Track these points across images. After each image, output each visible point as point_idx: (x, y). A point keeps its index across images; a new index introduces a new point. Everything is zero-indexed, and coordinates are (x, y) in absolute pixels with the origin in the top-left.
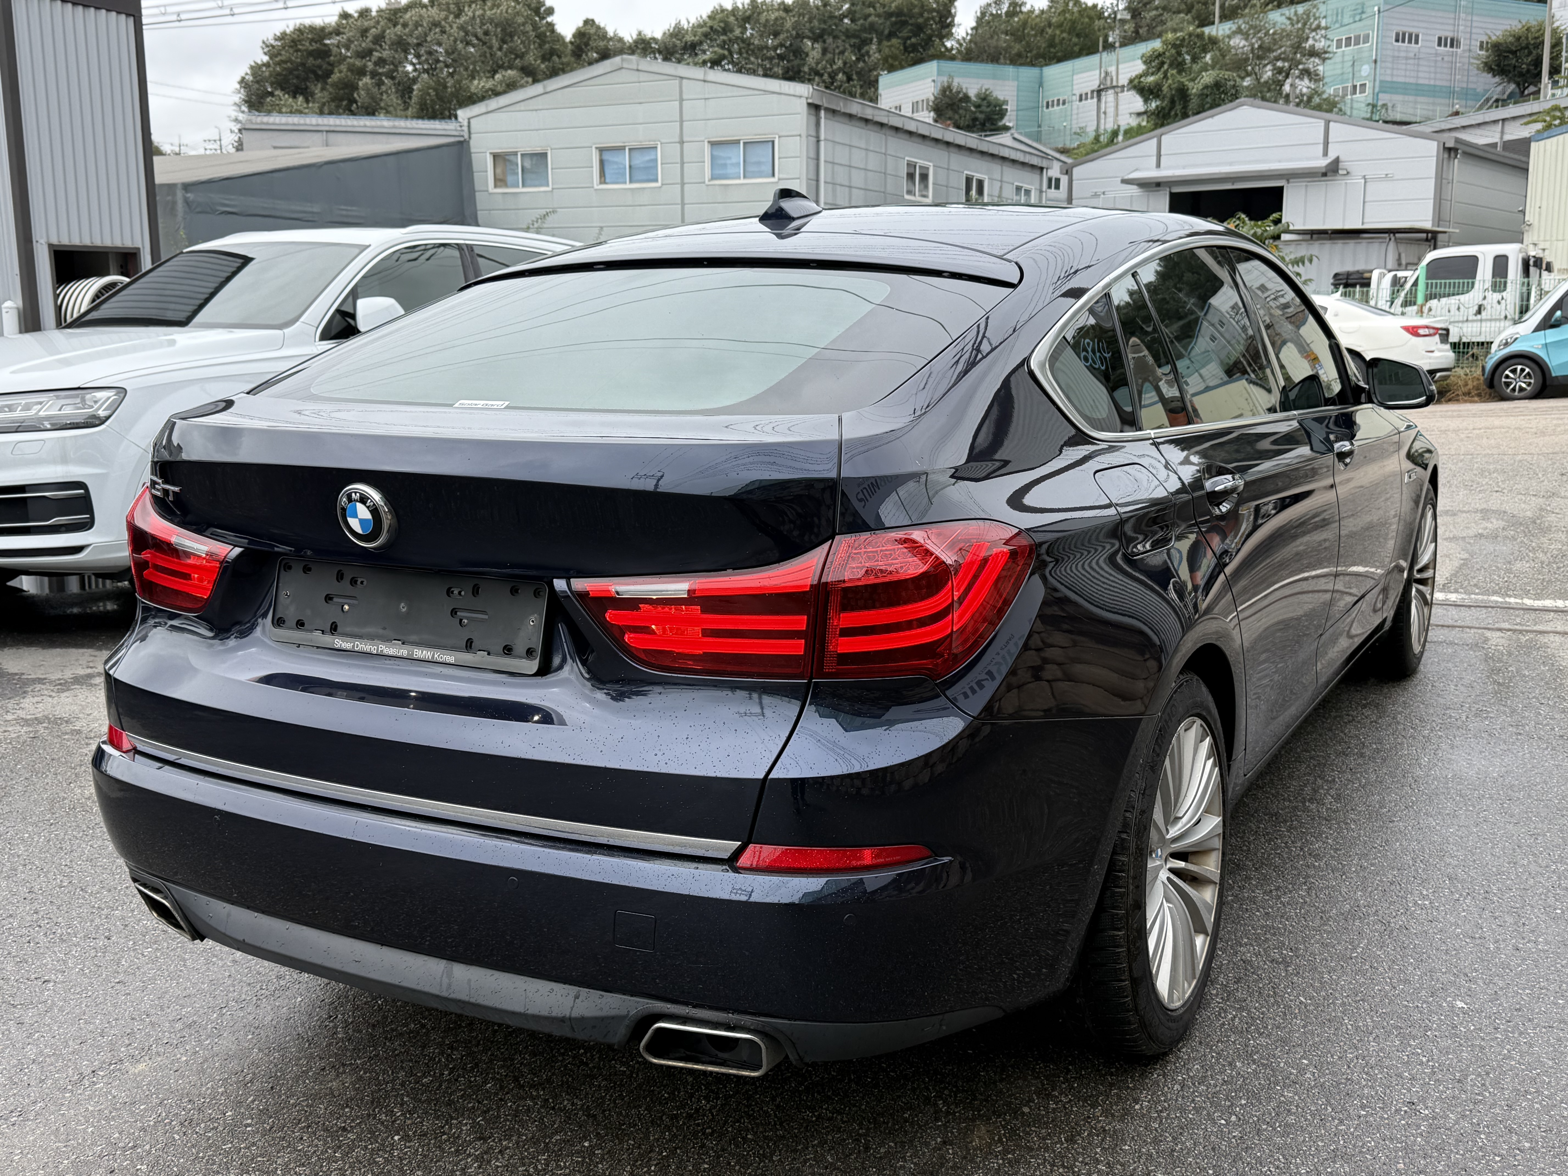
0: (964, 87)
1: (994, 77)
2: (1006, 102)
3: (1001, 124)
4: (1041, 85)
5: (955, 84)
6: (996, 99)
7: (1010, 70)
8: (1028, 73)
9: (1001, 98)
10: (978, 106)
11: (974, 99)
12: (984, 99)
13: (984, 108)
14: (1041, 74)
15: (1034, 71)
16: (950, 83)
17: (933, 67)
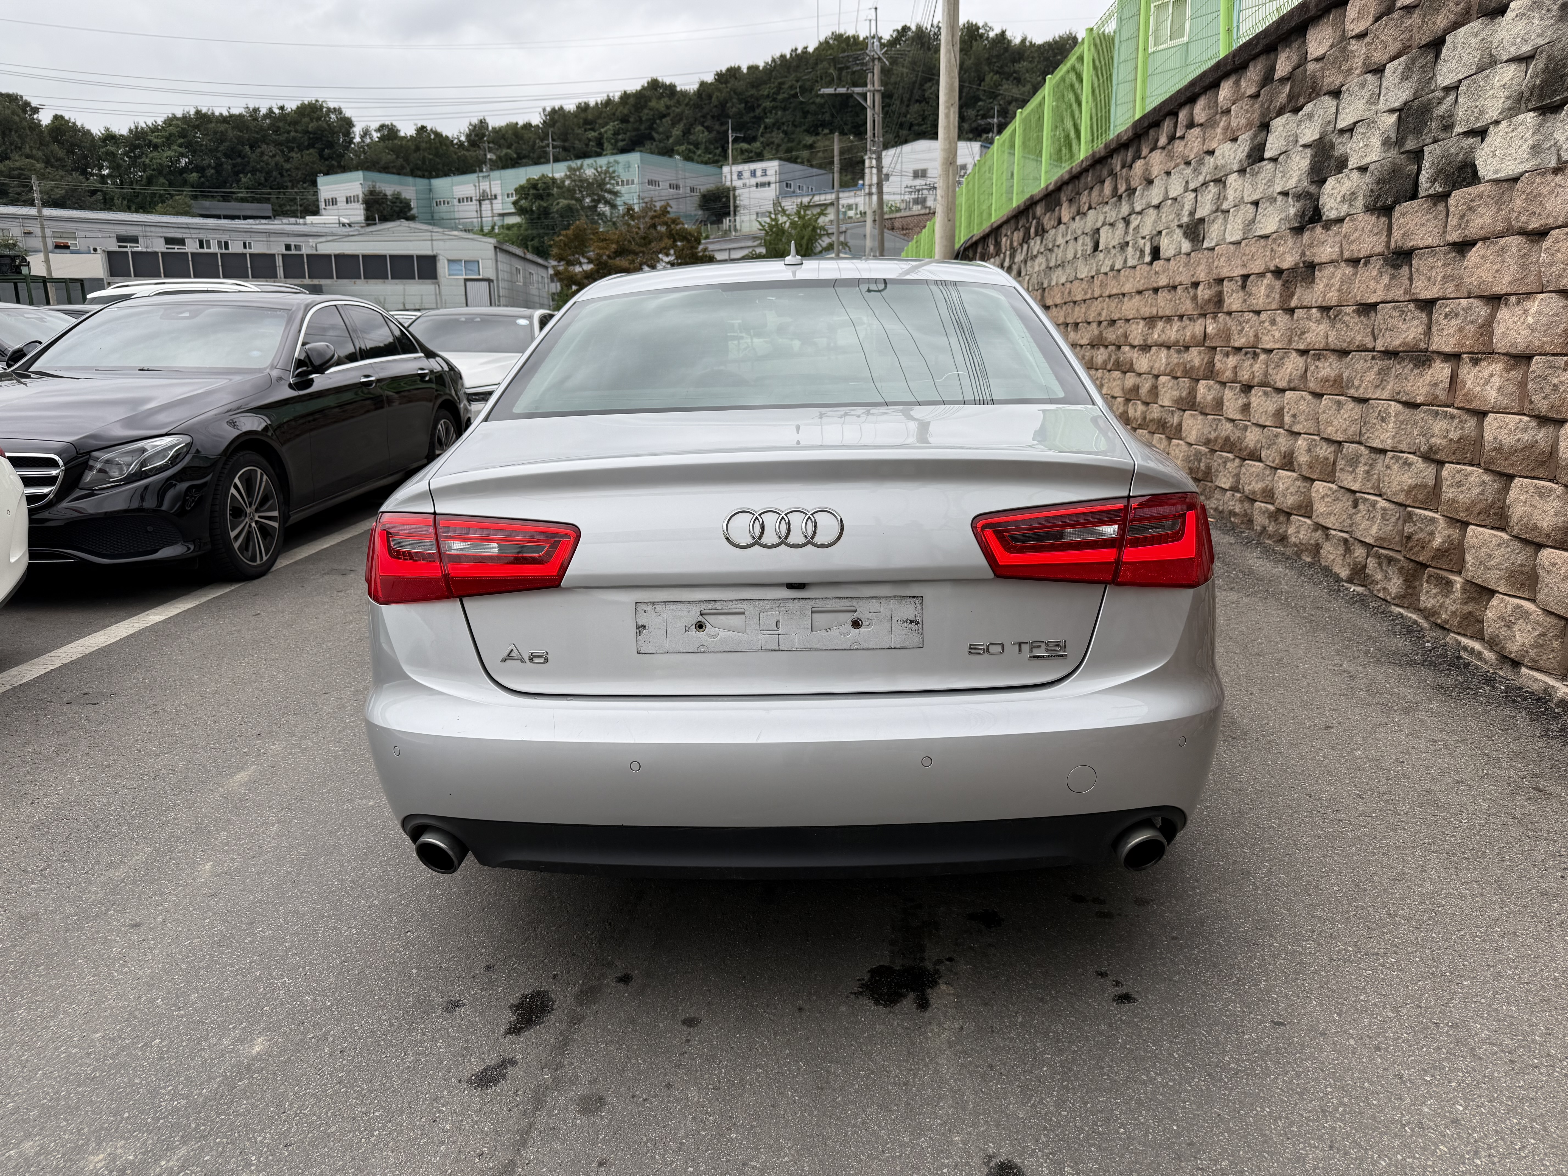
0: (382, 188)
1: (401, 184)
2: (410, 200)
3: (409, 213)
4: (430, 190)
5: (376, 187)
6: (405, 199)
7: (410, 180)
8: (422, 183)
9: (408, 197)
10: (393, 202)
11: (389, 197)
12: (397, 198)
13: (398, 204)
14: (430, 184)
15: (425, 181)
16: (374, 187)
17: (360, 174)
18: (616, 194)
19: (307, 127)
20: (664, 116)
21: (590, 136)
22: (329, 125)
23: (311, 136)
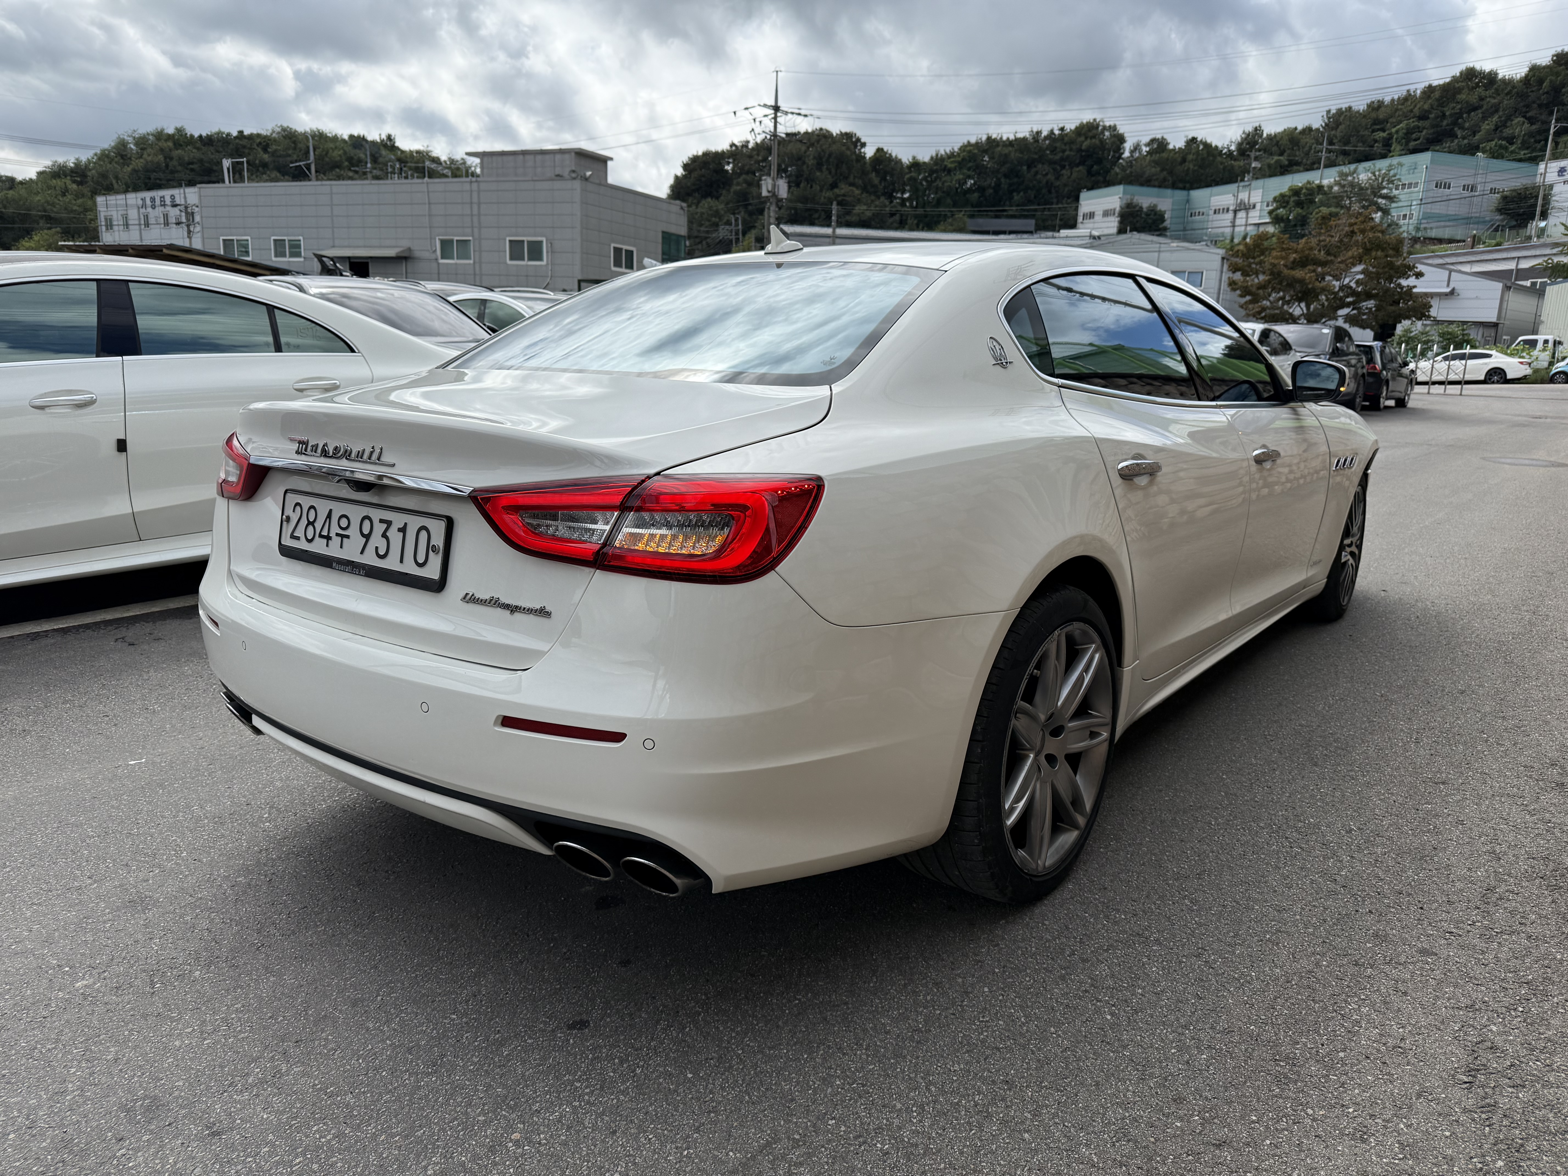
0: (1140, 201)
1: (1158, 197)
2: (1165, 212)
3: (1161, 226)
4: (1188, 201)
5: (1135, 200)
6: (1160, 211)
7: (1169, 192)
8: (1180, 194)
9: (1163, 209)
10: (1147, 215)
11: (1145, 210)
12: (1152, 210)
13: (1152, 216)
14: (1188, 195)
15: (1184, 193)
16: (1132, 200)
17: (1120, 189)
18: (1391, 199)
19: (1081, 145)
20: (1475, 109)
21: (1377, 137)
22: (1102, 141)
23: (1084, 154)
